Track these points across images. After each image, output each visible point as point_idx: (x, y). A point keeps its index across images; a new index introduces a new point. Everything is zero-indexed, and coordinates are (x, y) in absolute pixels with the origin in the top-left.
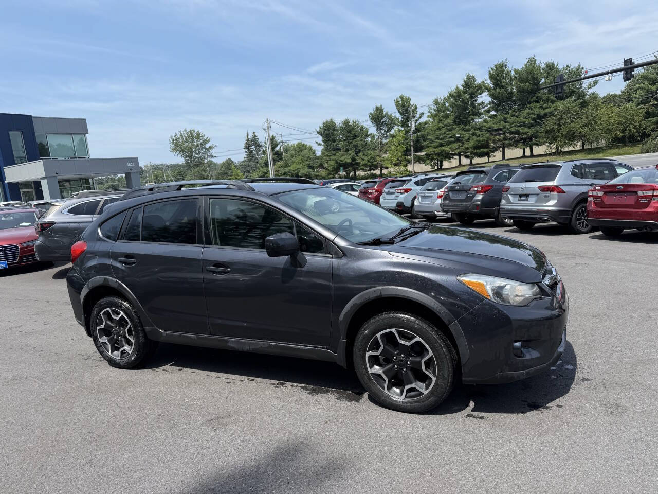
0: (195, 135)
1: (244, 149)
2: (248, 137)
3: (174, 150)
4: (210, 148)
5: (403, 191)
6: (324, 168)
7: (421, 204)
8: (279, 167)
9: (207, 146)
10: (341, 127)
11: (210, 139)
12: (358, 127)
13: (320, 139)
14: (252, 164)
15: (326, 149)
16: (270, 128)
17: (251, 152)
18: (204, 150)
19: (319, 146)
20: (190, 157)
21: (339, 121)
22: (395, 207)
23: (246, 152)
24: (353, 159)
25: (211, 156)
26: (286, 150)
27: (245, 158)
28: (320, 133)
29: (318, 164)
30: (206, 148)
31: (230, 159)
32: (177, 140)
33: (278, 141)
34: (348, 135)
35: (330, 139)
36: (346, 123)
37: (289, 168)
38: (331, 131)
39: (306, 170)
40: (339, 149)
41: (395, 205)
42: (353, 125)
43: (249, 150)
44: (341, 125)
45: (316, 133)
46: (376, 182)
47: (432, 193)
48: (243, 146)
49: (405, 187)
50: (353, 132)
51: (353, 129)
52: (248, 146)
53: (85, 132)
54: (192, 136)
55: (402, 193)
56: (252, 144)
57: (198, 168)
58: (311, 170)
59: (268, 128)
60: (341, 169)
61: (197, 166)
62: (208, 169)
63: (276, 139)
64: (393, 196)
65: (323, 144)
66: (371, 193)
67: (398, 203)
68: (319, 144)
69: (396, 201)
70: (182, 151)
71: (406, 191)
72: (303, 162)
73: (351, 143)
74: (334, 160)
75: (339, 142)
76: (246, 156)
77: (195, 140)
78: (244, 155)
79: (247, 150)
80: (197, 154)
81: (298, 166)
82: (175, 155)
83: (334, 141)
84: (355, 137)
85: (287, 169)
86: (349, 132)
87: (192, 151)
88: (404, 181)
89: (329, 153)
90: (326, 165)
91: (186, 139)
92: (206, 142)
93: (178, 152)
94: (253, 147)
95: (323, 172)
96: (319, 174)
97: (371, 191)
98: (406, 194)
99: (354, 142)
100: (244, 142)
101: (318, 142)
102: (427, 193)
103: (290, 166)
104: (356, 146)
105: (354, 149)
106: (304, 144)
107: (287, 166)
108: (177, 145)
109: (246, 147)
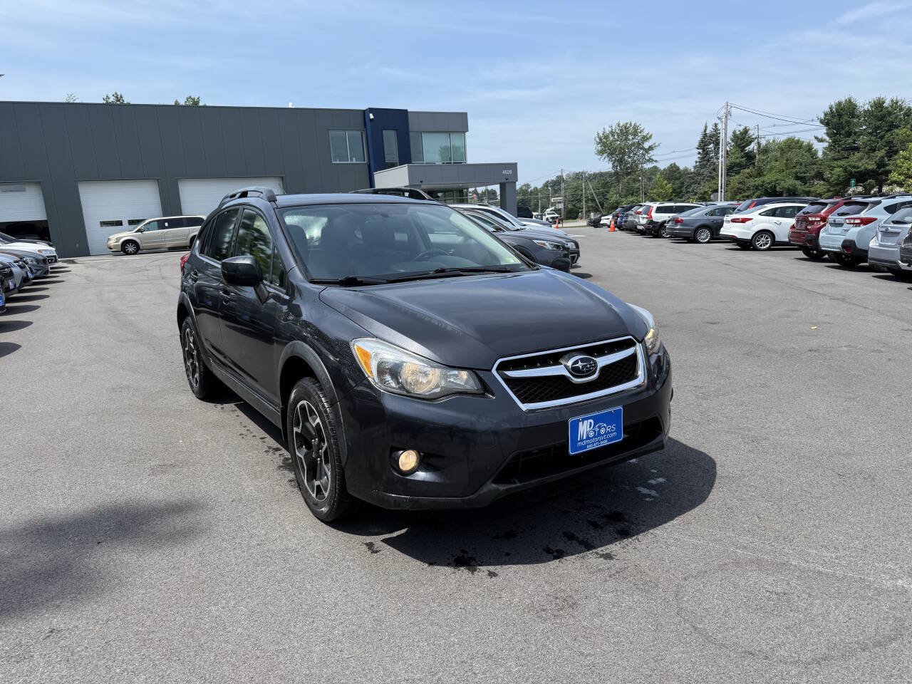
0: (631, 130)
1: (698, 148)
2: (705, 131)
3: (601, 153)
4: (651, 148)
5: (858, 221)
6: (824, 180)
7: (880, 245)
8: (746, 177)
9: (646, 145)
10: (865, 111)
11: (651, 135)
12: (901, 109)
13: (822, 132)
14: (706, 172)
15: (830, 148)
16: (729, 117)
17: (707, 154)
18: (641, 151)
19: (821, 143)
20: (621, 161)
21: (863, 102)
22: (839, 248)
23: (699, 153)
24: (881, 164)
25: (650, 160)
26: (765, 151)
27: (696, 162)
28: (826, 122)
29: (813, 173)
30: (643, 149)
31: (675, 164)
32: (606, 137)
33: (753, 137)
34: (878, 123)
35: (843, 132)
36: (879, 105)
37: (762, 179)
38: (845, 118)
39: (790, 182)
40: (857, 149)
41: (839, 244)
42: (892, 106)
43: (704, 150)
44: (867, 107)
45: (819, 123)
46: (825, 204)
47: (900, 228)
48: (697, 144)
49: (864, 214)
50: (889, 119)
51: (890, 113)
52: (703, 145)
53: (464, 129)
54: (625, 131)
55: (857, 225)
56: (708, 142)
57: (629, 177)
58: (798, 182)
59: (726, 117)
60: (853, 181)
61: (628, 174)
62: (640, 178)
63: (751, 132)
64: (839, 230)
65: (828, 139)
66: (812, 223)
67: (845, 241)
68: (821, 140)
69: (842, 238)
70: (611, 154)
71: (866, 221)
72: (787, 169)
73: (882, 138)
74: (841, 167)
75: (859, 136)
76: (698, 160)
77: (631, 138)
78: (696, 158)
79: (701, 151)
80: (630, 157)
81: (779, 176)
82: (600, 159)
83: (849, 134)
84: (892, 127)
85: (758, 181)
86: (882, 118)
87: (624, 154)
88: (866, 204)
89: (836, 155)
90: (827, 175)
91: (618, 136)
92: (646, 138)
93: (605, 155)
94: (711, 146)
95: (819, 186)
96: (812, 189)
97: (814, 219)
98: (862, 227)
99: (888, 134)
100: (699, 137)
101: (820, 137)
102: (891, 227)
103: (765, 175)
104: (889, 143)
105: (887, 148)
106: (798, 141)
107: (760, 174)
108: (604, 145)
109: (700, 145)
